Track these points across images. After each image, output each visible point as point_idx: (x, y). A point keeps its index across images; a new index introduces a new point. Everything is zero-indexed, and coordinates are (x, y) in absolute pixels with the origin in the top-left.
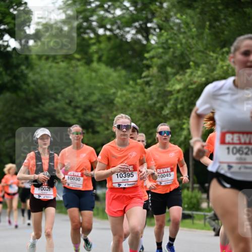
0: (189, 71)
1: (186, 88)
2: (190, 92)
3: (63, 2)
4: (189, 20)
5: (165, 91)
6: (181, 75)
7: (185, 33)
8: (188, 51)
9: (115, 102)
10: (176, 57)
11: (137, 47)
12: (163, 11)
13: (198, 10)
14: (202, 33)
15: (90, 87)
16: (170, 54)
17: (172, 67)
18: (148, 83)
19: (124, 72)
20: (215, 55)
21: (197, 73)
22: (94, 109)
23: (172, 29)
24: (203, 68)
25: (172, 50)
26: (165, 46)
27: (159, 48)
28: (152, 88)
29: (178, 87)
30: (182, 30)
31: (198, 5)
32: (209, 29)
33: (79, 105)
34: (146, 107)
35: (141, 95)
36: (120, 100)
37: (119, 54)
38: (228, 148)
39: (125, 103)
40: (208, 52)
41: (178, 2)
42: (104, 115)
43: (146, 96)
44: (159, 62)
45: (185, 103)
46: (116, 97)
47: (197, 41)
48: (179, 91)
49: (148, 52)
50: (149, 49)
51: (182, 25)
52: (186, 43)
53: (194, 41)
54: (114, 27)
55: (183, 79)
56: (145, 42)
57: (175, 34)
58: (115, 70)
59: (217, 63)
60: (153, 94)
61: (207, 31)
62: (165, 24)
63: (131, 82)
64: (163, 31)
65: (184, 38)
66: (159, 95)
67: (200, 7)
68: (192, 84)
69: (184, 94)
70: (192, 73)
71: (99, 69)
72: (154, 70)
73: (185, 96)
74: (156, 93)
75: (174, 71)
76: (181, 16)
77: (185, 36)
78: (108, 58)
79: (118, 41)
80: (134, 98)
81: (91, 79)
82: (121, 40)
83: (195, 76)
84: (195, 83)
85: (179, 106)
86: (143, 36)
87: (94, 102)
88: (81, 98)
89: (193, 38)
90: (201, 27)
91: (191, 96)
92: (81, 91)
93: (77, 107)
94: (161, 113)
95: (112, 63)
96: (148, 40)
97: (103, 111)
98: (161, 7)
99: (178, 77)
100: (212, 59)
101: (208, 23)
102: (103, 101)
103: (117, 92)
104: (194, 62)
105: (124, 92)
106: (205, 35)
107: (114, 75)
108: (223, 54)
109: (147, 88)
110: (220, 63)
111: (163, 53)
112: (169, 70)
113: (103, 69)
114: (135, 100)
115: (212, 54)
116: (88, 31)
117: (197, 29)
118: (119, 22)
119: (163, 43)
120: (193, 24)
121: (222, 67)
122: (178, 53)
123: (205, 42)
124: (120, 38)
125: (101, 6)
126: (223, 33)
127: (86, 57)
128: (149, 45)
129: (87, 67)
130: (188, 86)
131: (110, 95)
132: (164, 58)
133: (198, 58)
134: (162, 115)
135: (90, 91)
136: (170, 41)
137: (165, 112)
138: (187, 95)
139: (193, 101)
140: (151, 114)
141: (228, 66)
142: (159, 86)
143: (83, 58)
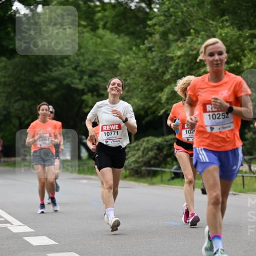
0: (189, 38)
1: (187, 54)
2: (190, 58)
5: (167, 57)
6: (181, 42)
8: (189, 18)
9: (119, 66)
10: (177, 24)
11: (140, 15)
14: (203, 2)
15: (95, 52)
16: (172, 21)
17: (174, 35)
18: (150, 49)
19: (127, 39)
20: (214, 23)
21: (197, 40)
22: (99, 74)
24: (202, 35)
25: (173, 18)
26: (166, 13)
27: (161, 15)
28: (154, 54)
29: (179, 53)
33: (84, 69)
34: (149, 72)
35: (144, 60)
36: (123, 65)
37: (123, 22)
39: (129, 68)
40: (208, 20)
43: (148, 62)
44: (161, 29)
45: (186, 69)
46: (120, 62)
47: (197, 10)
48: (179, 57)
49: (150, 19)
50: (153, 16)
52: (187, 12)
53: (195, 9)
55: (184, 46)
56: (148, 10)
57: (177, 3)
58: (119, 38)
59: (217, 31)
60: (155, 59)
63: (134, 48)
65: (185, 6)
66: (160, 61)
68: (192, 50)
69: (184, 60)
70: (192, 40)
71: (104, 35)
72: (157, 37)
73: (185, 62)
74: (158, 59)
75: (176, 37)
77: (186, 4)
78: (112, 25)
79: (122, 8)
80: (137, 63)
81: (96, 45)
82: (126, 8)
83: (195, 42)
84: (195, 49)
85: (180, 71)
86: (146, 4)
87: (99, 67)
88: (87, 63)
89: (194, 7)
91: (191, 62)
92: (86, 56)
93: (82, 72)
94: (163, 78)
95: (116, 29)
96: (151, 9)
97: (108, 75)
99: (180, 44)
100: (212, 27)
102: (107, 66)
103: (121, 57)
104: (194, 29)
105: (128, 57)
106: (205, 4)
107: (118, 41)
108: (222, 22)
109: (149, 55)
110: (219, 30)
111: (165, 20)
112: (171, 37)
113: (108, 35)
114: (138, 65)
115: (211, 22)
119: (165, 11)
121: (221, 34)
122: (179, 21)
123: (205, 11)
124: (125, 6)
126: (222, 2)
127: (92, 23)
128: (151, 12)
129: (93, 33)
130: (188, 52)
131: (114, 60)
132: (165, 25)
133: (198, 26)
134: (163, 80)
135: (95, 56)
136: (172, 10)
137: (166, 77)
138: (187, 61)
139: (193, 66)
140: (153, 79)
141: (226, 34)
142: (161, 52)
143: (89, 25)
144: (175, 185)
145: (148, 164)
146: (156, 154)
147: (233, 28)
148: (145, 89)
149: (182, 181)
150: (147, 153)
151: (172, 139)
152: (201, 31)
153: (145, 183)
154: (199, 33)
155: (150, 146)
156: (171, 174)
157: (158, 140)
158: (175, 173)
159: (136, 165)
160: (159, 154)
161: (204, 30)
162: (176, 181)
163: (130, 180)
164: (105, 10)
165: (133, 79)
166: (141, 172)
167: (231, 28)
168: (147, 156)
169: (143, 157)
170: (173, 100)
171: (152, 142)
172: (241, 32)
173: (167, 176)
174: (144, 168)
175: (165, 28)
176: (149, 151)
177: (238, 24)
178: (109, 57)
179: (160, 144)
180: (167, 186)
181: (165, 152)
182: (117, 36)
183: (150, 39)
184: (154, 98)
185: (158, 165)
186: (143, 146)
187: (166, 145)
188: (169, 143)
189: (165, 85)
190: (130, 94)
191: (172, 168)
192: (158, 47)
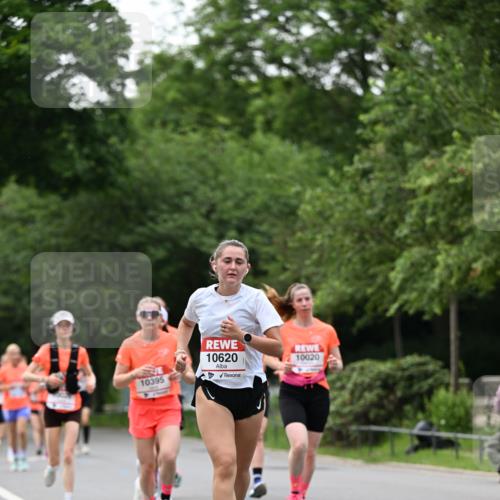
0: (449, 149)
1: (444, 184)
2: (452, 191)
3: (195, 10)
4: (449, 46)
5: (401, 190)
6: (433, 157)
7: (440, 72)
8: (447, 108)
9: (300, 213)
10: (423, 121)
11: (344, 100)
12: (397, 28)
13: (468, 26)
14: (477, 73)
15: (249, 181)
16: (411, 114)
17: (415, 143)
18: (365, 174)
19: (317, 152)
21: (465, 153)
22: (257, 227)
23: (415, 64)
25: (414, 107)
26: (399, 98)
27: (387, 102)
28: (374, 184)
29: (427, 181)
30: (436, 67)
31: (468, 17)
32: (490, 65)
33: (225, 217)
34: (363, 223)
35: (352, 197)
36: (309, 208)
37: (308, 116)
38: (209, 355)
39: (320, 214)
40: (487, 111)
41: (428, 11)
42: (276, 239)
43: (361, 201)
44: (389, 131)
45: (442, 215)
46: (301, 202)
47: (465, 90)
48: (428, 190)
49: (366, 111)
50: (370, 104)
51: (436, 58)
52: (443, 93)
53: (461, 88)
54: (299, 62)
55: (438, 166)
56: (359, 91)
57: (421, 75)
58: (301, 149)
60: (376, 196)
61: (486, 67)
62: (400, 54)
63: (332, 172)
64: (395, 70)
65: (439, 82)
66: (387, 197)
67: (472, 21)
68: (455, 175)
69: (439, 196)
70: (455, 153)
71: (267, 147)
72: (380, 148)
73: (441, 200)
74: (383, 195)
75: (418, 148)
76: (434, 37)
77: (441, 77)
78: (286, 123)
79: (305, 88)
80: (338, 204)
81: (251, 165)
82: (313, 88)
83: (461, 159)
84: (462, 172)
85: (429, 220)
86: (356, 78)
87: (257, 212)
88: (230, 204)
89: (457, 83)
90: (473, 60)
91: (454, 200)
92: (230, 191)
93: (223, 224)
94: (393, 234)
95: (294, 132)
96: (366, 87)
97: (275, 231)
98: (393, 21)
99: (427, 161)
101: (487, 53)
102: (275, 209)
103: (305, 190)
104: (459, 131)
105: (319, 191)
106: (482, 76)
107: (296, 157)
109: (365, 187)
111: (396, 113)
112: (409, 147)
113: (276, 146)
114: (341, 208)
115: (495, 114)
116: (245, 69)
117: (466, 65)
118: (307, 50)
119: (395, 94)
120: (458, 53)
122: (426, 113)
123: (482, 91)
124: (310, 83)
125: (271, 20)
127: (242, 121)
128: (368, 96)
129: (243, 142)
130: (447, 179)
131: (289, 197)
132: (398, 123)
133: (466, 124)
134: (394, 239)
135: (249, 189)
136: (410, 89)
137: (401, 231)
138: (445, 197)
139: (457, 209)
140: (372, 236)
142: (389, 181)
143: (235, 124)
144: (421, 463)
145: (363, 418)
146: (380, 398)
148: (356, 259)
149: (435, 454)
150: (361, 397)
151: (412, 365)
152: (474, 135)
153: (355, 458)
154: (470, 140)
155: (367, 380)
156: (412, 440)
157: (385, 367)
158: (420, 438)
159: (338, 421)
160: (387, 397)
161: (480, 134)
162: (424, 453)
164: (269, 92)
165: (330, 237)
166: (348, 436)
168: (362, 402)
169: (352, 403)
170: (415, 281)
171: (372, 371)
173: (404, 445)
174: (354, 428)
175: (397, 129)
176: (364, 390)
178: (278, 192)
179: (388, 376)
180: (402, 464)
181: (399, 393)
182: (295, 148)
183: (364, 152)
184: (374, 277)
185: (385, 421)
186: (352, 381)
187: (402, 378)
188: (407, 373)
189: (397, 251)
190: (322, 270)
191: (413, 427)
192: (382, 170)
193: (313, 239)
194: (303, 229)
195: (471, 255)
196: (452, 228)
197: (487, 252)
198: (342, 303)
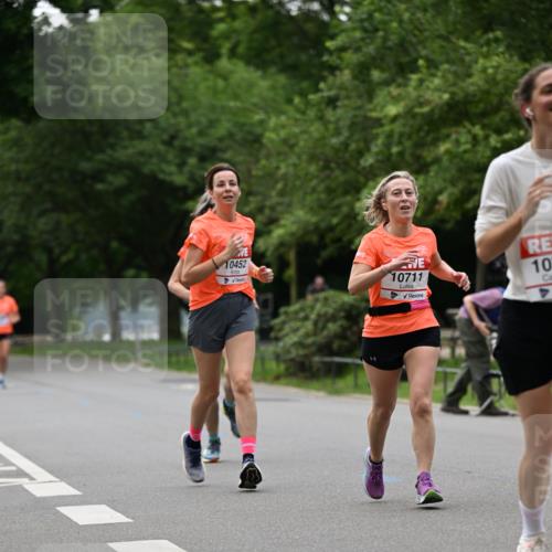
0: (414, 77)
1: (409, 113)
2: (419, 121)
5: (367, 119)
6: (399, 86)
8: (415, 36)
9: (265, 141)
10: (390, 49)
11: (310, 27)
15: (213, 108)
16: (379, 41)
17: (382, 70)
18: (332, 102)
19: (282, 79)
20: (469, 46)
21: (432, 82)
22: (220, 155)
24: (445, 71)
25: (381, 33)
26: (366, 24)
27: (354, 29)
28: (339, 112)
29: (392, 110)
33: (189, 144)
34: (329, 152)
35: (316, 129)
36: (274, 136)
37: (273, 42)
39: (285, 141)
40: (454, 40)
43: (327, 129)
44: (356, 58)
45: (408, 144)
46: (265, 130)
47: (433, 17)
48: (395, 119)
49: (332, 37)
50: (337, 31)
52: (411, 21)
53: (429, 15)
55: (404, 94)
56: (326, 17)
58: (264, 77)
59: (476, 62)
60: (341, 124)
63: (297, 100)
65: (407, 10)
66: (353, 126)
68: (421, 105)
69: (404, 125)
70: (421, 81)
71: (232, 72)
72: (346, 76)
73: (407, 130)
74: (348, 122)
75: (385, 76)
77: (410, 5)
78: (250, 48)
79: (270, 13)
81: (215, 92)
82: (278, 13)
83: (428, 88)
84: (428, 102)
85: (395, 150)
86: (322, 4)
87: (221, 139)
88: (194, 130)
89: (425, 10)
91: (420, 129)
92: (193, 117)
93: (185, 151)
94: (358, 164)
95: (258, 58)
96: (333, 14)
99: (394, 91)
100: (468, 54)
102: (239, 136)
103: (269, 118)
104: (425, 58)
105: (283, 118)
106: (451, 3)
107: (262, 84)
108: (488, 43)
109: (330, 114)
110: (481, 61)
111: (363, 39)
112: (376, 75)
113: (242, 72)
114: (305, 136)
115: (462, 43)
119: (362, 21)
121: (484, 70)
122: (394, 39)
123: (451, 18)
124: (277, 8)
127: (206, 46)
128: (335, 22)
129: (207, 67)
130: (413, 108)
131: (252, 125)
132: (365, 50)
133: (434, 52)
134: (359, 168)
135: (213, 116)
136: (377, 15)
137: (366, 160)
138: (412, 127)
139: (423, 138)
140: (338, 165)
141: (496, 68)
142: (355, 109)
143: (199, 50)
145: (326, 349)
146: (344, 329)
147: (511, 56)
148: (321, 187)
150: (324, 327)
152: (442, 63)
153: (319, 390)
154: (437, 68)
155: (330, 311)
159: (301, 352)
160: (350, 328)
161: (448, 62)
163: (288, 384)
164: (233, 17)
165: (295, 165)
166: (311, 367)
167: (507, 56)
169: (315, 334)
171: (335, 302)
172: (527, 66)
174: (317, 359)
175: (364, 56)
176: (328, 321)
177: (520, 47)
178: (242, 120)
179: (352, 306)
182: (259, 73)
183: (330, 79)
184: (338, 207)
185: (348, 352)
186: (315, 312)
190: (286, 200)
192: (348, 97)
193: (278, 168)
194: (268, 157)
195: (437, 187)
196: (418, 158)
197: (453, 183)
198: (306, 232)
